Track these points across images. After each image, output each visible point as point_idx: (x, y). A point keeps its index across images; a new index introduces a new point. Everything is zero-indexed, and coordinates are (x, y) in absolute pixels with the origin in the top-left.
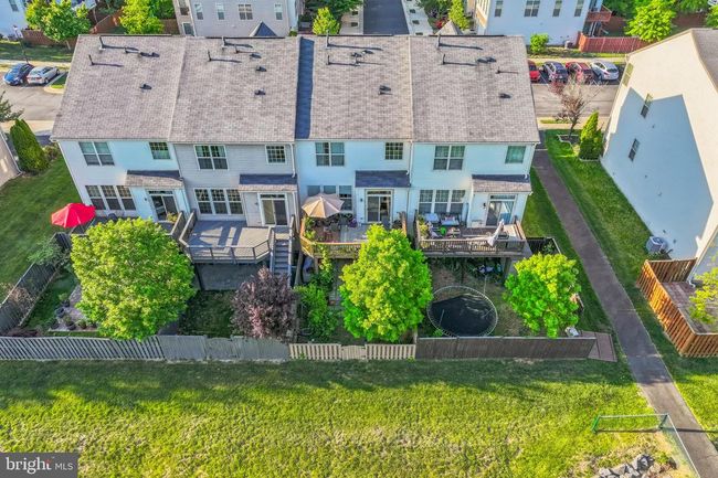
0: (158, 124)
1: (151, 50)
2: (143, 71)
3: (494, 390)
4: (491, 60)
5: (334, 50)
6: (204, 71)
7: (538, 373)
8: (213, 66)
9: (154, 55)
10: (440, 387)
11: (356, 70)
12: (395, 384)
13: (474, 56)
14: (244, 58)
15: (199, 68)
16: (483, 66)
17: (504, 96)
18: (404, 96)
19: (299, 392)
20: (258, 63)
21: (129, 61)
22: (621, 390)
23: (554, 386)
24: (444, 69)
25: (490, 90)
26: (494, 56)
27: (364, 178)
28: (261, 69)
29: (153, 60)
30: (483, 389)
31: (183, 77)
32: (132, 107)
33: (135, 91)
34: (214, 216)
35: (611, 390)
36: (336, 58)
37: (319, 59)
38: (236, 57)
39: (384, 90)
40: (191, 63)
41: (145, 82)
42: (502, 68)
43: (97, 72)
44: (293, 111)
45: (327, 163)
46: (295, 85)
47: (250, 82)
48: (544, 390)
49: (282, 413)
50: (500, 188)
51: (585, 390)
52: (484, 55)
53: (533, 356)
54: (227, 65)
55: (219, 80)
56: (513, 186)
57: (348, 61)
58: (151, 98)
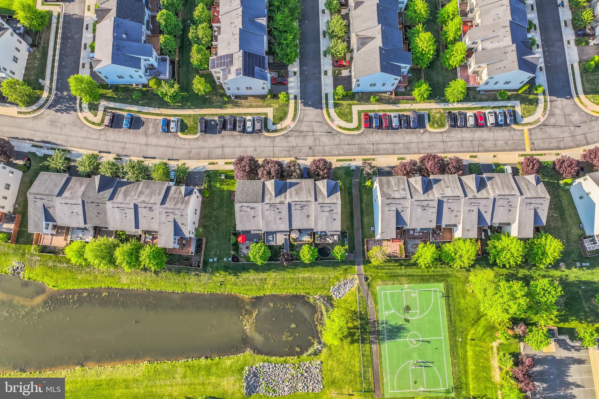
0: (259, 226)
1: (253, 207)
2: (252, 213)
3: (329, 268)
5: (296, 206)
6: (267, 213)
8: (269, 212)
10: (319, 267)
11: (302, 211)
13: (328, 209)
14: (275, 209)
15: (265, 212)
16: (330, 211)
17: (335, 219)
18: (313, 218)
20: (279, 210)
21: (248, 210)
24: (322, 213)
25: (332, 218)
26: (333, 209)
28: (280, 212)
29: (254, 209)
31: (262, 215)
32: (252, 222)
33: (252, 218)
35: (351, 266)
36: (297, 208)
37: (293, 208)
39: (308, 216)
40: (263, 211)
41: (253, 215)
42: (335, 213)
43: (242, 213)
44: (288, 222)
46: (288, 216)
47: (278, 216)
48: (338, 267)
52: (331, 209)
54: (272, 211)
55: (271, 215)
57: (300, 208)
58: (256, 219)
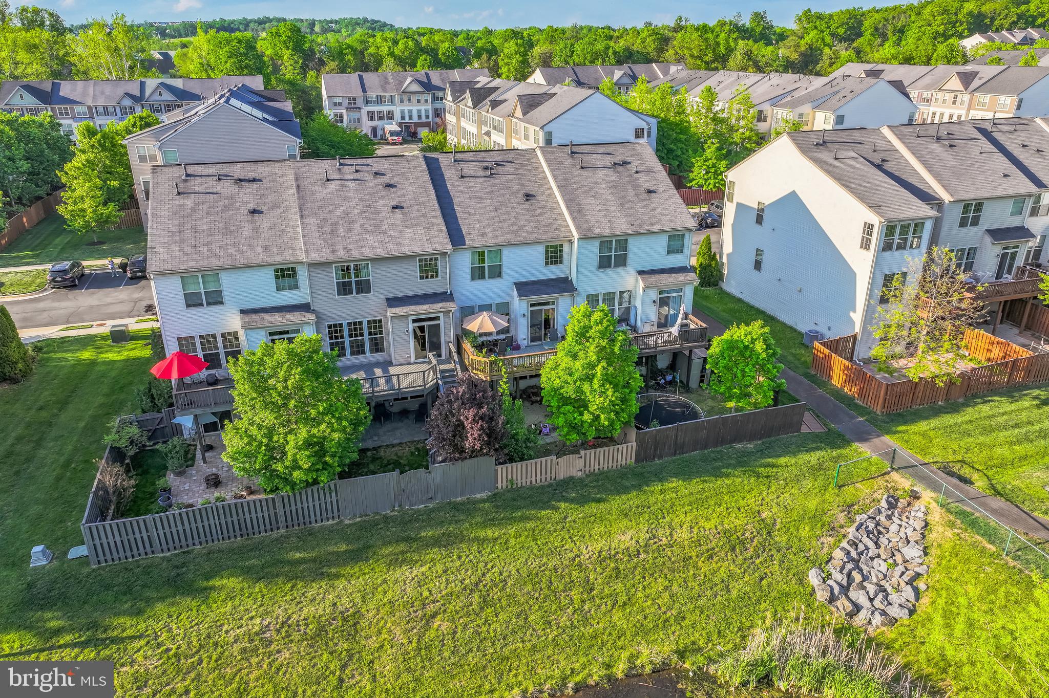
0: (285, 247)
1: (251, 175)
2: (248, 197)
3: (728, 476)
4: (625, 163)
5: (462, 165)
6: (324, 191)
7: (763, 452)
8: (333, 186)
9: (254, 180)
10: (674, 483)
11: (493, 181)
12: (626, 490)
13: (608, 160)
14: (368, 177)
15: (318, 189)
16: (620, 169)
17: (650, 192)
18: (551, 200)
19: (523, 519)
20: (384, 180)
21: (226, 188)
22: (843, 451)
23: (782, 461)
25: (635, 187)
26: (628, 159)
27: (523, 288)
28: (389, 186)
29: (255, 186)
30: (716, 476)
31: (301, 198)
32: (245, 232)
33: (242, 217)
34: (349, 359)
35: (835, 453)
36: (468, 172)
37: (449, 173)
38: (357, 176)
39: (528, 196)
40: (306, 184)
41: (252, 206)
42: (639, 169)
43: (188, 201)
44: (440, 221)
45: (482, 276)
46: (433, 196)
47: (383, 198)
48: (777, 466)
49: (512, 542)
50: (669, 280)
51: (813, 457)
52: (619, 159)
53: (751, 439)
54: (349, 183)
55: (346, 198)
56: (680, 277)
57: (481, 173)
58: (266, 221)
